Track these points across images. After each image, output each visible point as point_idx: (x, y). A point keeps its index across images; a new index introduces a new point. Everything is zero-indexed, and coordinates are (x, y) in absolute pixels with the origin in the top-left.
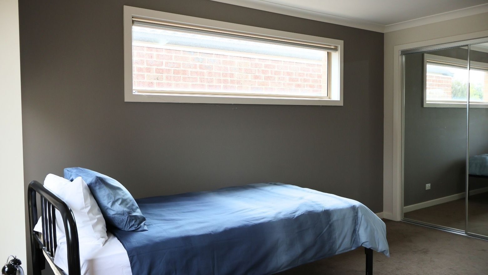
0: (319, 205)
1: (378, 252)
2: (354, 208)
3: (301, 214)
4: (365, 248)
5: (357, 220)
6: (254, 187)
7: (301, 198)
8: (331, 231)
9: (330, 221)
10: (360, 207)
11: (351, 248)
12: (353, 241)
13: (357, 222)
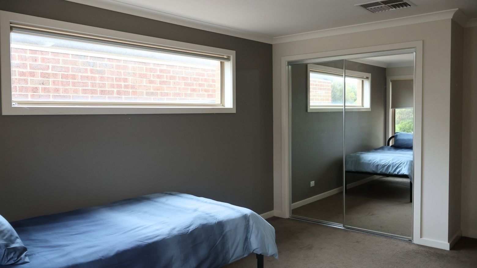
0: (213, 216)
1: (268, 256)
2: (245, 218)
3: (195, 228)
4: (257, 254)
5: (248, 228)
6: (148, 199)
7: (195, 210)
8: (224, 243)
9: (223, 232)
10: (252, 214)
11: (244, 255)
12: (245, 248)
13: (248, 230)
